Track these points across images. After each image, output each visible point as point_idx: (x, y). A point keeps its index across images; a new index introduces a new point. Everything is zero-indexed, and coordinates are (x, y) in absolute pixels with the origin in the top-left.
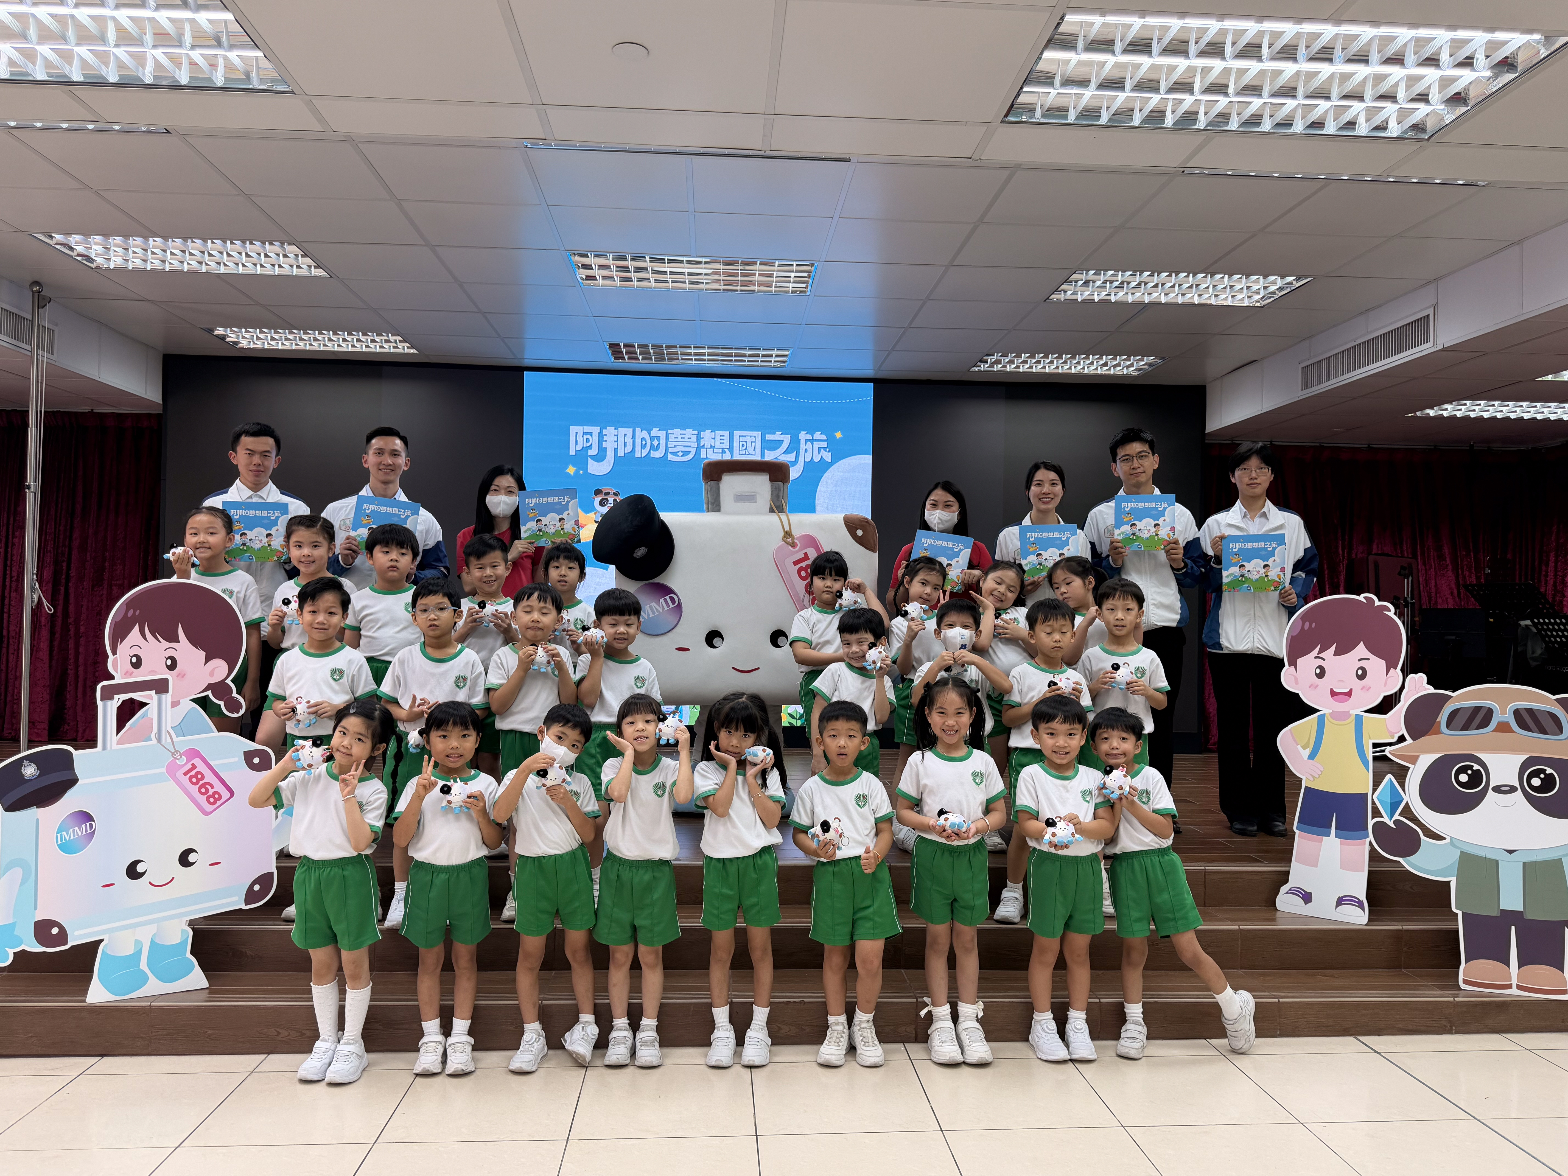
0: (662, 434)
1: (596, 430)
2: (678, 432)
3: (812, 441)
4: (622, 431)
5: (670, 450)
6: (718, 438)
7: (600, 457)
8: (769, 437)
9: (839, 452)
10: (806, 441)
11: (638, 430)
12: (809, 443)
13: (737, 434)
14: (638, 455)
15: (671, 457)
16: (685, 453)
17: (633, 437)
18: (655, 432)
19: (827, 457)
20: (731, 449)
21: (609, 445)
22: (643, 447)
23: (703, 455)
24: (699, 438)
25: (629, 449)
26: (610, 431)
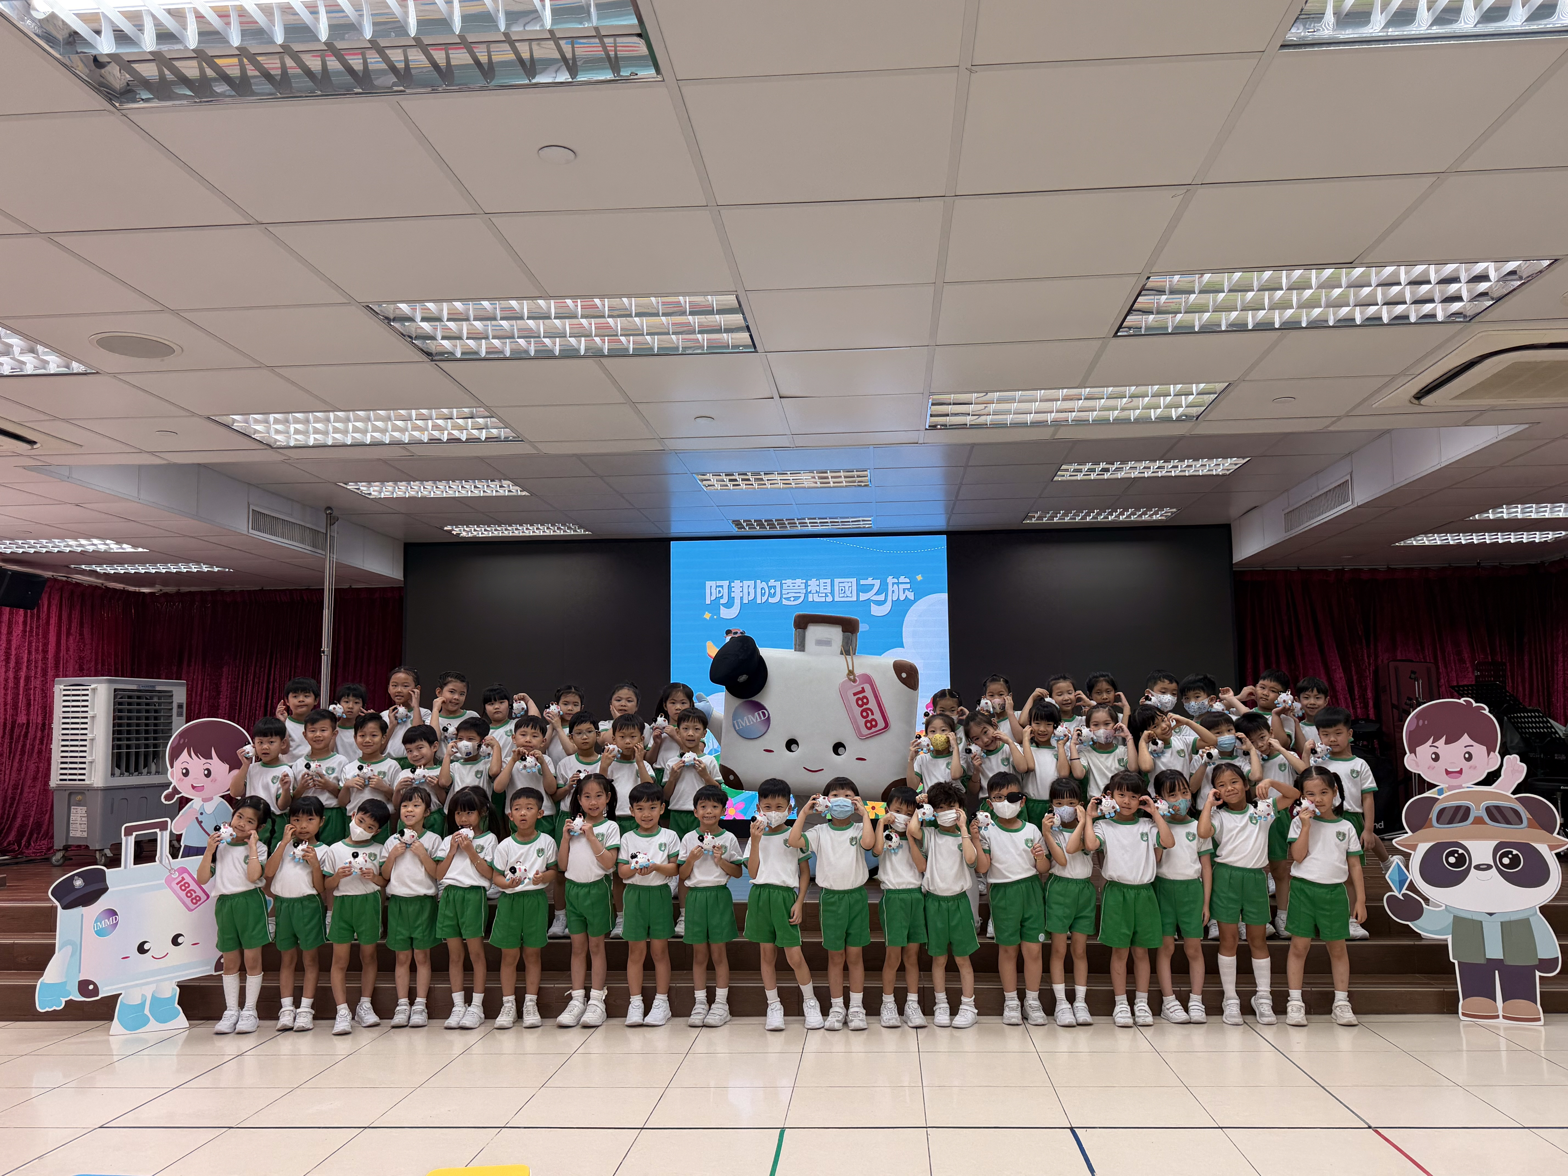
0: (778, 584)
1: (725, 583)
2: (789, 582)
3: (898, 584)
4: (746, 583)
5: (784, 596)
6: (822, 585)
7: (729, 605)
8: (862, 582)
9: (920, 592)
10: (893, 584)
11: (758, 581)
12: (895, 586)
13: (837, 581)
14: (759, 601)
15: (785, 602)
16: (796, 598)
17: (755, 587)
18: (772, 583)
19: (911, 596)
20: (832, 593)
21: (737, 595)
22: (763, 595)
23: (810, 599)
24: (806, 585)
25: (752, 597)
26: (737, 584)
